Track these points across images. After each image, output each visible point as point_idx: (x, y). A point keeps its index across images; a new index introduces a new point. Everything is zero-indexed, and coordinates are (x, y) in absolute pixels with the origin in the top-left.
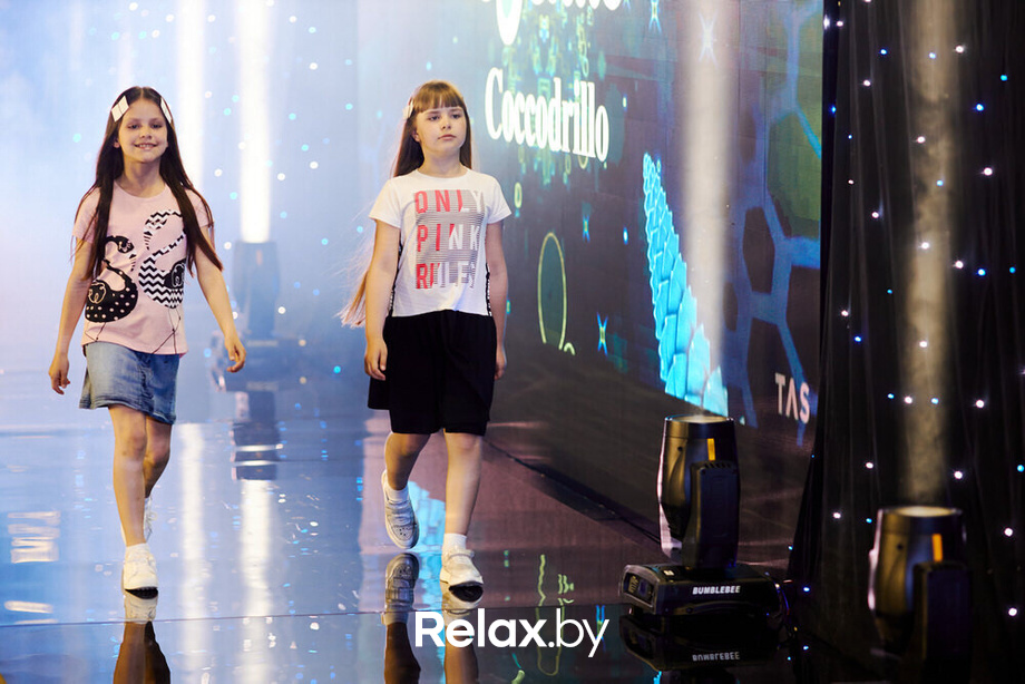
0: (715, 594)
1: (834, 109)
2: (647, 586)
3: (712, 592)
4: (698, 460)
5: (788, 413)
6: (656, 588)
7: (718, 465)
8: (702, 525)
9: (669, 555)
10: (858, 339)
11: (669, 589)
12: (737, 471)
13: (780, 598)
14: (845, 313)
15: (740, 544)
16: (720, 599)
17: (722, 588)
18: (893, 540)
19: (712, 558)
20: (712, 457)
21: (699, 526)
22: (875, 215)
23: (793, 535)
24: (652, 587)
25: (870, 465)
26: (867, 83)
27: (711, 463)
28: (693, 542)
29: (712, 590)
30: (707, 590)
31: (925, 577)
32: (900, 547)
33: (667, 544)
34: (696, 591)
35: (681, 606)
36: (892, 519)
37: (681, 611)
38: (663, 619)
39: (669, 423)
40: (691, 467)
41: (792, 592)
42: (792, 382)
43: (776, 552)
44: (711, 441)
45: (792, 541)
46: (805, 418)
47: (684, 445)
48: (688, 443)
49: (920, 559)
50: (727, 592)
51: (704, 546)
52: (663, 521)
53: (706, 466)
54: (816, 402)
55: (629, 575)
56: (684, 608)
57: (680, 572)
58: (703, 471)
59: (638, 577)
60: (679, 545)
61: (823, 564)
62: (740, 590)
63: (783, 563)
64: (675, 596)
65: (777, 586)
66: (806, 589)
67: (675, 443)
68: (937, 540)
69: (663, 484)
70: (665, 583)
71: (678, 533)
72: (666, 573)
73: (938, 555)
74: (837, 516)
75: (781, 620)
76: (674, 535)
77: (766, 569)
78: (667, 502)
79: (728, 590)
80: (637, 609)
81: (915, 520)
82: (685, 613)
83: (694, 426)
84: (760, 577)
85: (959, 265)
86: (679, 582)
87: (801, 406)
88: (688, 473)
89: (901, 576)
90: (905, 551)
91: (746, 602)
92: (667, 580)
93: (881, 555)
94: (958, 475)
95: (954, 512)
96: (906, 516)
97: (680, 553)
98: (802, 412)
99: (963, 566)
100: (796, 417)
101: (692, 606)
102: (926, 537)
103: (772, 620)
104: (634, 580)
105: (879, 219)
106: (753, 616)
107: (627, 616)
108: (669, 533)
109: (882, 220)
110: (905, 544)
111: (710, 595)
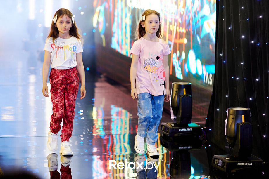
0: (185, 131)
2: (167, 128)
3: (184, 130)
4: (181, 94)
5: (206, 82)
6: (169, 129)
7: (186, 96)
9: (173, 120)
10: (224, 62)
11: (173, 129)
12: (191, 97)
13: (203, 132)
14: (221, 55)
15: (192, 117)
16: (187, 132)
17: (187, 129)
18: (231, 117)
19: (184, 121)
20: (185, 94)
21: (181, 111)
22: (229, 28)
24: (168, 129)
25: (227, 96)
28: (179, 117)
31: (240, 127)
33: (173, 117)
34: (180, 130)
35: (176, 134)
36: (231, 111)
37: (176, 135)
38: (171, 137)
39: (173, 84)
40: (179, 96)
41: (206, 130)
42: (207, 73)
44: (184, 89)
45: (206, 116)
46: (211, 83)
47: (177, 90)
49: (239, 122)
51: (182, 118)
52: (171, 111)
53: (183, 96)
54: (213, 79)
55: (162, 125)
57: (176, 125)
58: (182, 98)
59: (164, 126)
60: (176, 117)
61: (214, 123)
62: (192, 129)
63: (204, 122)
64: (174, 131)
65: (202, 129)
66: (210, 130)
67: (175, 90)
68: (243, 116)
70: (171, 128)
71: (175, 114)
72: (172, 125)
73: (243, 121)
74: (218, 110)
75: (203, 138)
76: (175, 115)
78: (173, 106)
80: (164, 135)
81: (237, 111)
82: (177, 136)
83: (180, 86)
85: (252, 42)
86: (175, 127)
87: (210, 80)
88: (178, 98)
89: (233, 126)
90: (234, 119)
91: (194, 133)
92: (172, 127)
93: (228, 121)
94: (251, 99)
95: (248, 109)
96: (235, 110)
97: (176, 119)
98: (210, 82)
99: (250, 124)
100: (208, 83)
101: (179, 134)
102: (240, 116)
103: (201, 138)
104: (163, 127)
105: (230, 29)
106: (195, 137)
107: (162, 136)
108: (173, 114)
109: (232, 30)
110: (234, 117)
111: (184, 131)
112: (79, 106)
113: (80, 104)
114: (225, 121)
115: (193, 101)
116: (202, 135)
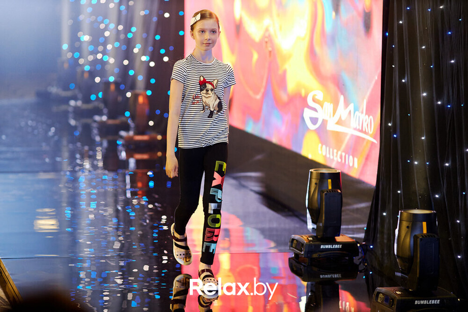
1: (387, 34)
2: (300, 245)
3: (329, 247)
4: (324, 189)
6: (305, 245)
7: (332, 191)
8: (325, 217)
10: (395, 136)
11: (310, 245)
12: (341, 194)
13: (360, 250)
14: (390, 124)
15: (342, 227)
16: (334, 251)
17: (334, 246)
18: (405, 224)
19: (329, 231)
20: (330, 187)
21: (324, 218)
22: (403, 81)
23: (367, 223)
24: (303, 245)
25: (399, 192)
26: (401, 22)
27: (330, 190)
28: (321, 225)
29: (330, 247)
30: (327, 247)
31: (419, 240)
32: (408, 227)
33: (310, 226)
34: (322, 247)
35: (315, 253)
36: (405, 214)
37: (315, 256)
38: (307, 259)
39: (311, 172)
40: (321, 192)
41: (365, 248)
43: (358, 231)
44: (330, 181)
45: (366, 225)
47: (318, 182)
48: (320, 181)
49: (417, 233)
50: (336, 247)
51: (326, 227)
53: (327, 192)
55: (293, 240)
56: (317, 255)
57: (315, 238)
58: (326, 194)
59: (297, 241)
60: (315, 226)
61: (378, 235)
62: (342, 246)
63: (362, 235)
64: (312, 248)
65: (359, 245)
66: (371, 247)
67: (314, 181)
68: (424, 224)
69: (308, 199)
71: (315, 221)
72: (309, 239)
73: (425, 231)
74: (384, 214)
75: (361, 260)
76: (313, 222)
77: (354, 238)
78: (310, 207)
81: (415, 215)
82: (317, 257)
83: (322, 174)
85: (439, 103)
86: (315, 243)
88: (319, 194)
89: (408, 240)
90: (410, 228)
91: (344, 252)
92: (309, 242)
93: (399, 231)
94: (437, 196)
95: (433, 212)
96: (411, 213)
97: (316, 230)
99: (436, 236)
101: (320, 253)
102: (420, 223)
103: (356, 260)
104: (295, 241)
105: (405, 82)
106: (347, 258)
107: (292, 258)
108: (311, 221)
109: (407, 83)
110: (410, 225)
111: (328, 249)
112: (159, 209)
113: (160, 205)
114: (395, 232)
115: (344, 200)
116: (358, 255)
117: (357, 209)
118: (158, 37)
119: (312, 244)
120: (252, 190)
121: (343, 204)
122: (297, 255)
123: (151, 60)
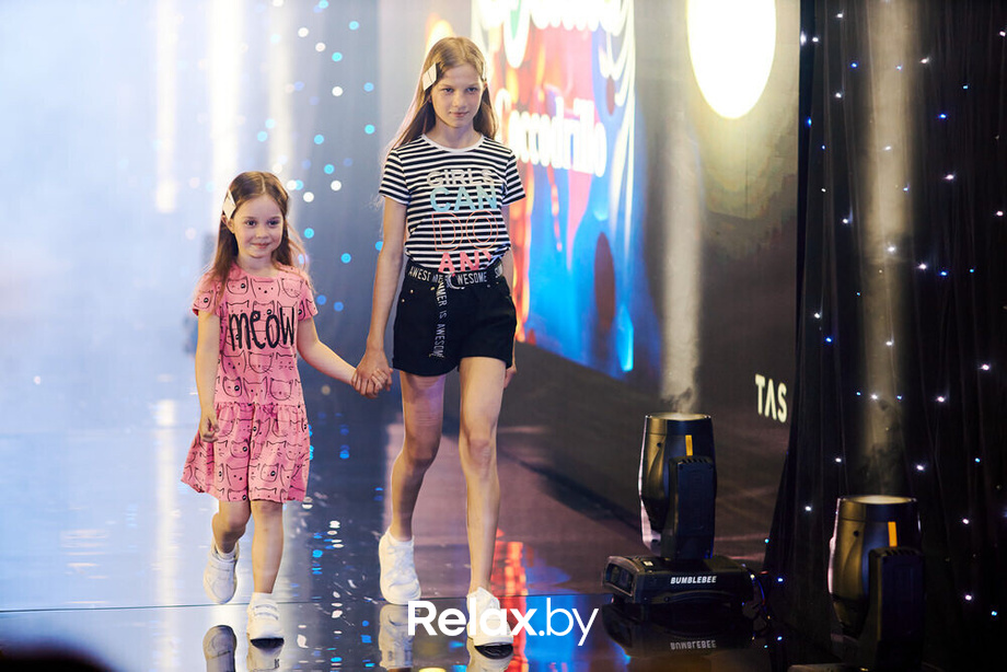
0: (692, 584)
1: (810, 122)
2: (627, 576)
3: (689, 582)
4: (677, 455)
5: (767, 413)
6: (636, 577)
7: (695, 460)
8: (679, 519)
9: (649, 547)
10: (829, 340)
11: (647, 579)
12: (714, 466)
13: (756, 587)
14: (817, 316)
15: (715, 539)
16: (695, 589)
17: (699, 578)
18: (850, 527)
19: (689, 548)
20: (690, 453)
21: (676, 521)
22: (845, 221)
23: (769, 528)
24: (632, 577)
25: (838, 460)
26: (839, 95)
27: (689, 459)
28: (671, 534)
29: (690, 580)
30: (684, 580)
31: (880, 562)
32: (856, 533)
33: (648, 536)
34: (673, 581)
35: (660, 595)
37: (659, 600)
38: (642, 607)
39: (649, 421)
40: (670, 461)
41: (766, 583)
42: (771, 382)
43: (755, 545)
44: (689, 438)
45: (768, 535)
46: (783, 417)
47: (663, 441)
48: (667, 439)
49: (876, 546)
50: (703, 581)
51: (681, 539)
52: (644, 514)
53: (684, 461)
54: (791, 403)
55: (612, 566)
56: (663, 597)
57: (659, 562)
58: (681, 466)
59: (620, 568)
60: (659, 537)
61: (795, 556)
62: (717, 580)
63: (760, 557)
64: (655, 585)
65: (752, 576)
66: (780, 580)
67: (655, 439)
68: (892, 526)
69: (643, 478)
70: (644, 573)
71: (657, 526)
72: (646, 563)
73: (893, 542)
74: (808, 509)
75: (757, 609)
76: (654, 528)
77: (742, 561)
78: (647, 496)
79: (705, 580)
80: (618, 599)
81: (871, 507)
82: (663, 602)
83: (672, 423)
84: (737, 568)
85: (923, 267)
86: (658, 573)
87: (778, 406)
88: (667, 468)
89: (857, 561)
90: (861, 538)
91: (722, 592)
92: (646, 571)
93: (838, 542)
94: (920, 468)
95: (910, 500)
96: (863, 504)
97: (659, 544)
98: (780, 411)
99: (917, 552)
100: (774, 417)
101: (669, 595)
102: (882, 524)
103: (748, 609)
104: (615, 570)
105: (849, 224)
106: (728, 605)
107: (609, 606)
108: (649, 525)
109: (852, 226)
110: (861, 530)
111: (687, 584)
113: (325, 497)
114: (829, 544)
115: (721, 482)
116: (752, 599)
117: (750, 500)
118: (319, 139)
119: (651, 576)
120: (524, 465)
121: (718, 489)
122: (620, 599)
123: (307, 189)
